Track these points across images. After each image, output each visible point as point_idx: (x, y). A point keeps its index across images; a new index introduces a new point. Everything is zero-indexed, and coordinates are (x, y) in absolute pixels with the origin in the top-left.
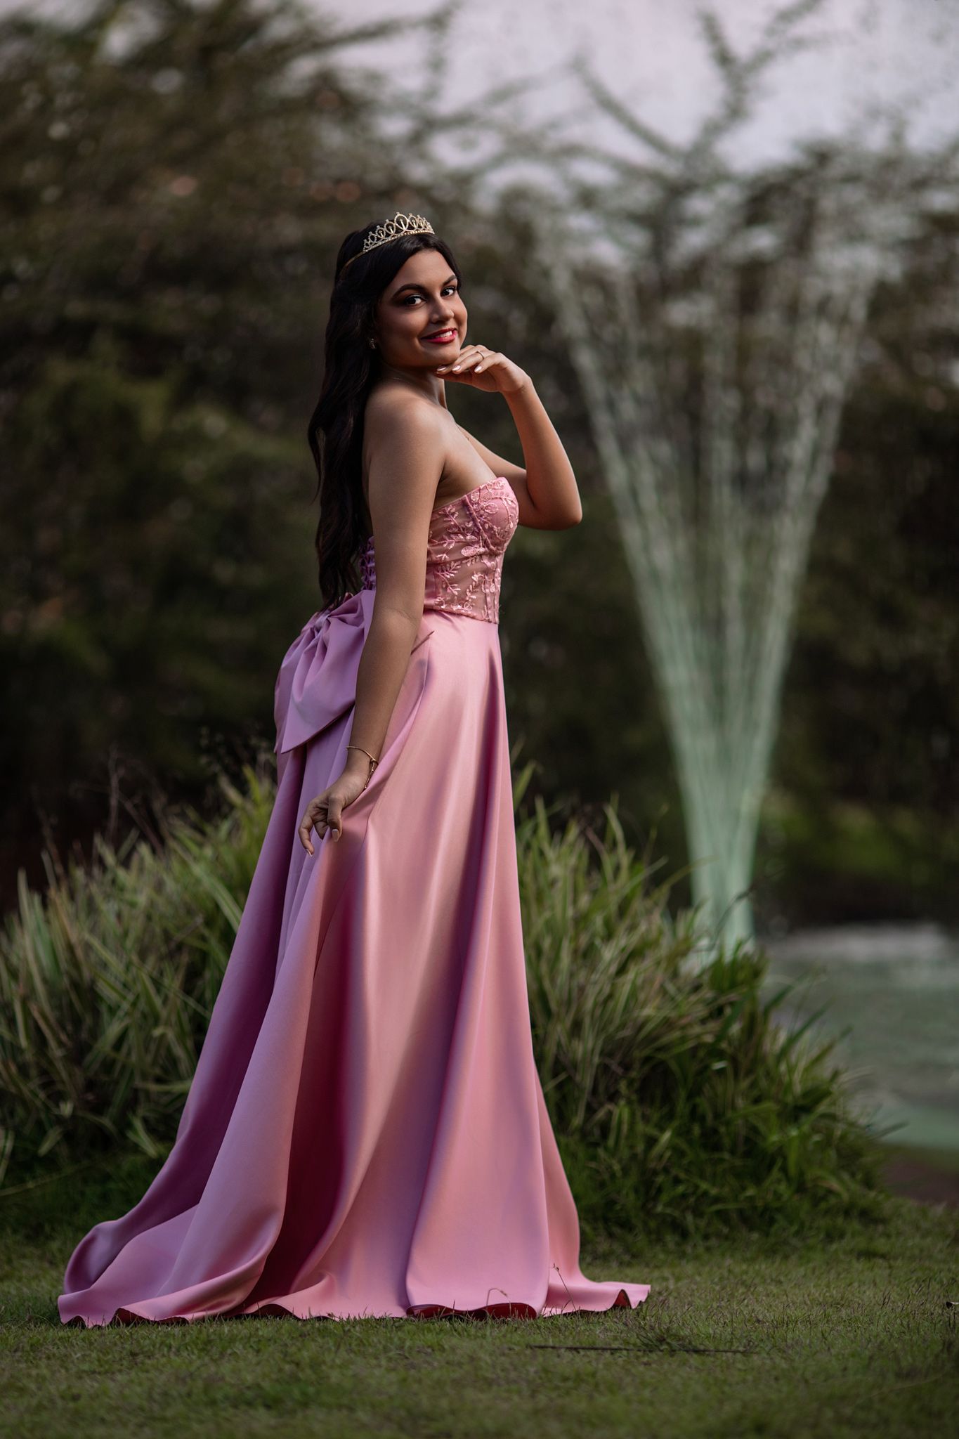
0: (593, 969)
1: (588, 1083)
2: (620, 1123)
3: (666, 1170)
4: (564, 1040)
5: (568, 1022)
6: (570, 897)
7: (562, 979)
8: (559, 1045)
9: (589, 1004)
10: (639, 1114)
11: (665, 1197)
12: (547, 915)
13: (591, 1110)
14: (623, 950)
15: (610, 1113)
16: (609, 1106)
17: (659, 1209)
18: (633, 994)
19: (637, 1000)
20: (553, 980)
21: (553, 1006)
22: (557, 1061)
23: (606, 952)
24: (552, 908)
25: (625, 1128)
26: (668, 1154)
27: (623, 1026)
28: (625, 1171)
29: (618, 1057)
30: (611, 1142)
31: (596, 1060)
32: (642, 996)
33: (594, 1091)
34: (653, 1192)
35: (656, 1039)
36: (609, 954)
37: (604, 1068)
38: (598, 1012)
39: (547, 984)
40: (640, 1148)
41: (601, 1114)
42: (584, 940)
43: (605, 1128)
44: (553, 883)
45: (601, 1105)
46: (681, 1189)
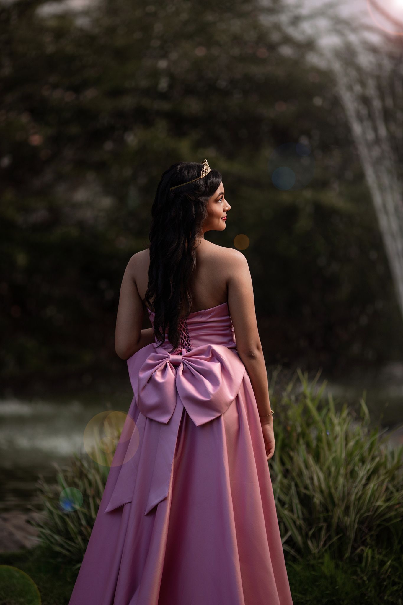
0: (354, 481)
1: (352, 536)
2: (367, 556)
3: (389, 577)
4: (341, 516)
5: (343, 508)
6: (344, 444)
7: (340, 488)
8: (339, 518)
9: (353, 497)
10: (376, 552)
11: (388, 592)
12: (334, 455)
13: (354, 549)
14: (368, 471)
15: (362, 550)
16: (362, 547)
17: (386, 598)
18: (373, 494)
19: (374, 497)
20: (336, 489)
21: (336, 500)
22: (338, 526)
23: (360, 473)
24: (336, 451)
25: (369, 558)
26: (390, 570)
27: (368, 510)
28: (369, 579)
29: (366, 525)
30: (363, 564)
31: (356, 526)
32: (377, 495)
33: (355, 540)
34: (383, 588)
35: (384, 515)
36: (362, 473)
37: (359, 529)
38: (356, 503)
39: (333, 490)
40: (377, 567)
41: (358, 551)
42: (350, 467)
43: (360, 556)
44: (336, 438)
45: (359, 547)
46: (395, 588)
